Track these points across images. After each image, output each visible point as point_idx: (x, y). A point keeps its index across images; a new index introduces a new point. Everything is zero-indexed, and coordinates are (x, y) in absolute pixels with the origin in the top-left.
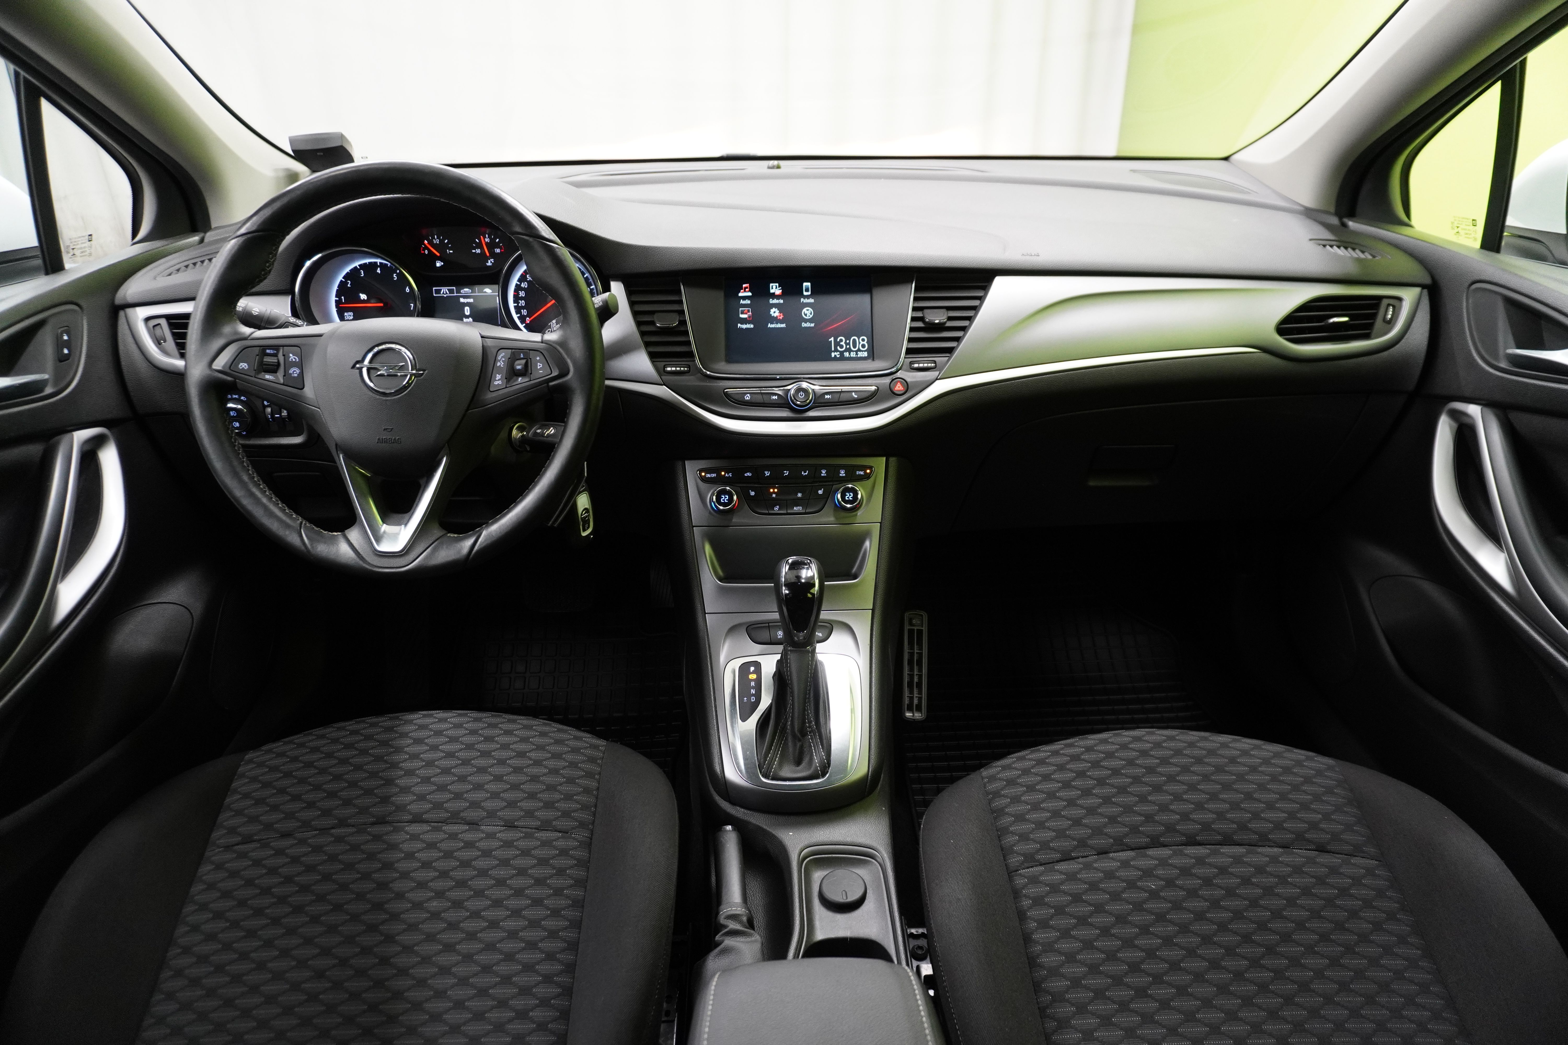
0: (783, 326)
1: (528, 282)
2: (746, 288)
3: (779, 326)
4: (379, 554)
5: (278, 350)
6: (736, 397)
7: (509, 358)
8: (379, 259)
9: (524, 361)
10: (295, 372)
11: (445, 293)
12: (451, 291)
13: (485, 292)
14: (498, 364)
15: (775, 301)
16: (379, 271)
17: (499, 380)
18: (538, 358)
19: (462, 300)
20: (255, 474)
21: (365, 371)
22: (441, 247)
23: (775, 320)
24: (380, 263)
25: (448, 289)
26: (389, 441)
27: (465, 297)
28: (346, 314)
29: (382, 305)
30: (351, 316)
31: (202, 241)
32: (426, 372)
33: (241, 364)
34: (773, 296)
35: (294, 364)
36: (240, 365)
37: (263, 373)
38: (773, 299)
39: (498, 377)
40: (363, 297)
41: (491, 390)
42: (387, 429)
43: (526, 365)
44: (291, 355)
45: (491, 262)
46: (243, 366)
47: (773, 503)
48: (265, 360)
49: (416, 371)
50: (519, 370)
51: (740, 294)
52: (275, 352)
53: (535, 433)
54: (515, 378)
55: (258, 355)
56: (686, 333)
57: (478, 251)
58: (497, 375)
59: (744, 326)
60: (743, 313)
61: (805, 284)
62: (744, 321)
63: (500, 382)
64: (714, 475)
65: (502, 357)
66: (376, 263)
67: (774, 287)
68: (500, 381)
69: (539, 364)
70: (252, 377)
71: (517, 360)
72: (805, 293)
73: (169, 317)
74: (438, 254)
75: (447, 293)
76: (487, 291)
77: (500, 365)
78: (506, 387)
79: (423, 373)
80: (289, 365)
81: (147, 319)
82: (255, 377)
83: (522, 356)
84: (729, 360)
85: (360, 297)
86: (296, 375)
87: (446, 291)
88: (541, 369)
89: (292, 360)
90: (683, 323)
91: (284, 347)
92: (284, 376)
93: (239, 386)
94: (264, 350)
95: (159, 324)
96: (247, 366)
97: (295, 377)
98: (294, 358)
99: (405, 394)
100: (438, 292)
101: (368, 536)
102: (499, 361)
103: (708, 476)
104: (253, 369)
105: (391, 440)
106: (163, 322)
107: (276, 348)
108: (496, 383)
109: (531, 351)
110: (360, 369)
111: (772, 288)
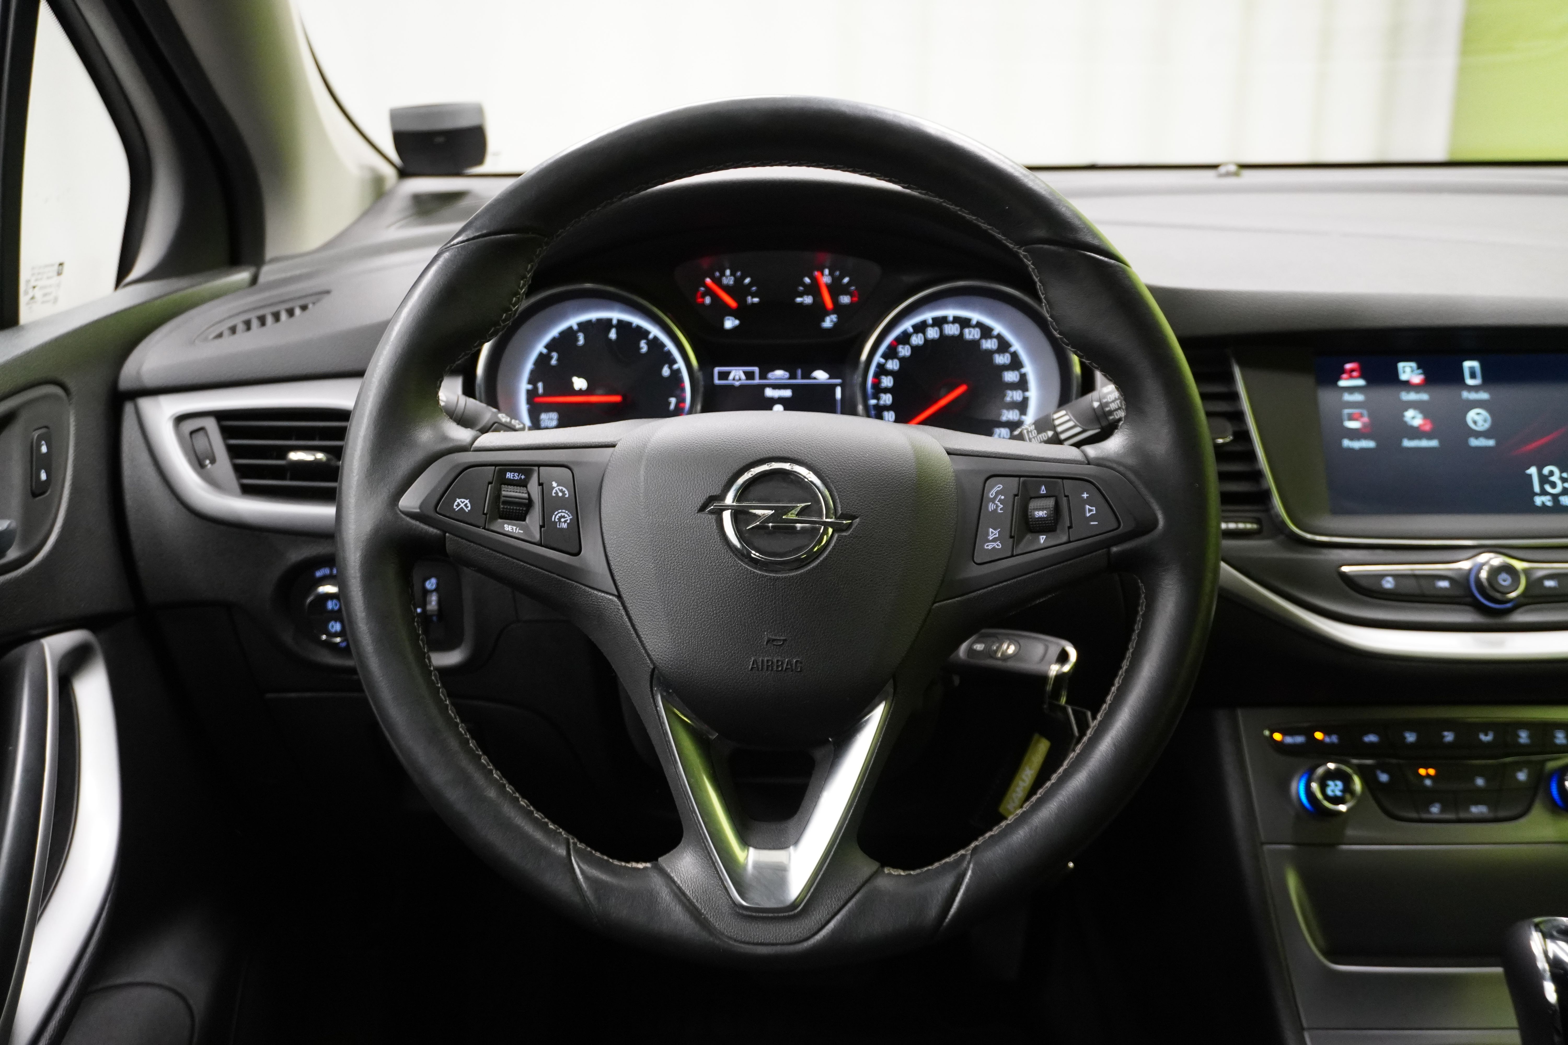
0: (1434, 443)
1: (900, 359)
2: (1352, 370)
3: (1424, 443)
4: (745, 912)
5: (528, 474)
6: (1364, 583)
7: (1016, 495)
8: (616, 312)
9: (1051, 502)
10: (563, 518)
11: (737, 377)
12: (750, 375)
13: (816, 378)
14: (991, 507)
15: (1412, 396)
16: (613, 335)
17: (994, 540)
18: (1085, 495)
19: (769, 392)
20: (468, 734)
21: (727, 516)
22: (737, 291)
23: (1416, 433)
24: (617, 319)
25: (741, 371)
26: (778, 667)
27: (775, 387)
28: (544, 414)
29: (616, 398)
30: (555, 419)
31: (254, 281)
32: (858, 520)
33: (458, 500)
34: (1407, 385)
35: (560, 503)
36: (456, 503)
37: (500, 520)
38: (1408, 392)
39: (993, 533)
40: (579, 383)
41: (978, 561)
42: (774, 640)
43: (1057, 508)
44: (554, 484)
45: (832, 321)
46: (462, 505)
47: (1425, 797)
48: (504, 493)
49: (836, 518)
50: (1041, 518)
51: (1342, 383)
52: (523, 477)
53: (971, 652)
54: (1029, 536)
55: (490, 483)
56: (1251, 456)
57: (808, 300)
58: (991, 530)
59: (1357, 445)
60: (1351, 418)
61: (1467, 364)
62: (1354, 435)
63: (998, 545)
64: (1300, 739)
65: (997, 493)
66: (611, 319)
67: (1408, 370)
68: (998, 543)
69: (1087, 507)
70: (479, 527)
71: (1031, 498)
72: (1470, 382)
73: (221, 416)
74: (733, 305)
75: (741, 380)
76: (820, 376)
77: (996, 510)
78: (1012, 556)
79: (851, 524)
80: (549, 505)
81: (180, 419)
82: (484, 528)
83: (1043, 490)
84: (1338, 511)
85: (574, 382)
86: (565, 526)
87: (739, 375)
88: (1092, 518)
89: (556, 493)
90: (1243, 436)
91: (541, 468)
92: (541, 527)
93: (449, 547)
94: (502, 473)
95: (202, 429)
96: (469, 505)
97: (562, 529)
98: (561, 491)
99: (814, 568)
100: (724, 376)
101: (718, 873)
102: (993, 500)
103: (1289, 740)
104: (482, 512)
105: (782, 664)
106: (211, 424)
107: (526, 469)
108: (989, 546)
109: (1065, 481)
110: (719, 513)
111: (1404, 372)
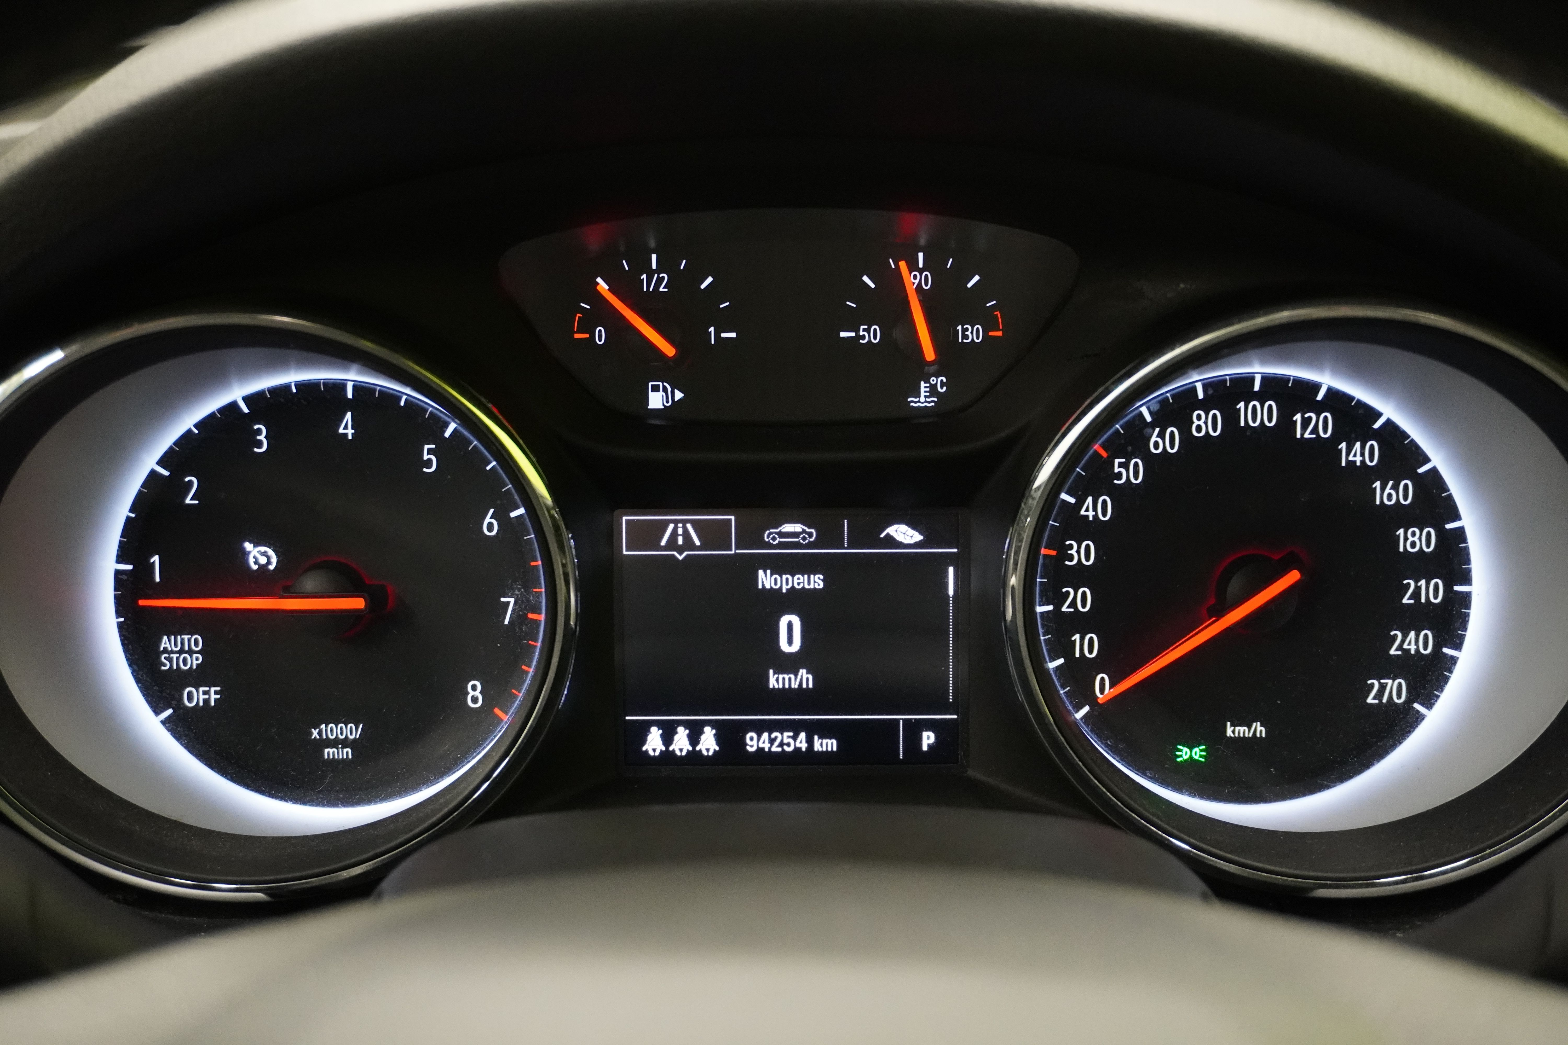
1: (1118, 494)
8: (355, 367)
11: (680, 541)
12: (713, 535)
13: (891, 541)
16: (347, 427)
19: (766, 580)
22: (677, 312)
24: (357, 388)
25: (692, 522)
27: (779, 565)
28: (165, 643)
29: (358, 603)
30: (191, 652)
40: (260, 558)
45: (933, 390)
57: (871, 335)
66: (340, 386)
74: (669, 350)
75: (692, 546)
76: (900, 538)
85: (245, 554)
87: (686, 534)
100: (645, 536)
